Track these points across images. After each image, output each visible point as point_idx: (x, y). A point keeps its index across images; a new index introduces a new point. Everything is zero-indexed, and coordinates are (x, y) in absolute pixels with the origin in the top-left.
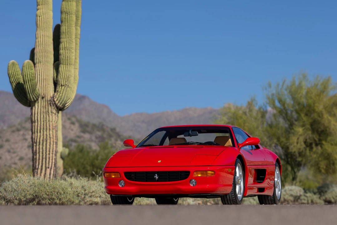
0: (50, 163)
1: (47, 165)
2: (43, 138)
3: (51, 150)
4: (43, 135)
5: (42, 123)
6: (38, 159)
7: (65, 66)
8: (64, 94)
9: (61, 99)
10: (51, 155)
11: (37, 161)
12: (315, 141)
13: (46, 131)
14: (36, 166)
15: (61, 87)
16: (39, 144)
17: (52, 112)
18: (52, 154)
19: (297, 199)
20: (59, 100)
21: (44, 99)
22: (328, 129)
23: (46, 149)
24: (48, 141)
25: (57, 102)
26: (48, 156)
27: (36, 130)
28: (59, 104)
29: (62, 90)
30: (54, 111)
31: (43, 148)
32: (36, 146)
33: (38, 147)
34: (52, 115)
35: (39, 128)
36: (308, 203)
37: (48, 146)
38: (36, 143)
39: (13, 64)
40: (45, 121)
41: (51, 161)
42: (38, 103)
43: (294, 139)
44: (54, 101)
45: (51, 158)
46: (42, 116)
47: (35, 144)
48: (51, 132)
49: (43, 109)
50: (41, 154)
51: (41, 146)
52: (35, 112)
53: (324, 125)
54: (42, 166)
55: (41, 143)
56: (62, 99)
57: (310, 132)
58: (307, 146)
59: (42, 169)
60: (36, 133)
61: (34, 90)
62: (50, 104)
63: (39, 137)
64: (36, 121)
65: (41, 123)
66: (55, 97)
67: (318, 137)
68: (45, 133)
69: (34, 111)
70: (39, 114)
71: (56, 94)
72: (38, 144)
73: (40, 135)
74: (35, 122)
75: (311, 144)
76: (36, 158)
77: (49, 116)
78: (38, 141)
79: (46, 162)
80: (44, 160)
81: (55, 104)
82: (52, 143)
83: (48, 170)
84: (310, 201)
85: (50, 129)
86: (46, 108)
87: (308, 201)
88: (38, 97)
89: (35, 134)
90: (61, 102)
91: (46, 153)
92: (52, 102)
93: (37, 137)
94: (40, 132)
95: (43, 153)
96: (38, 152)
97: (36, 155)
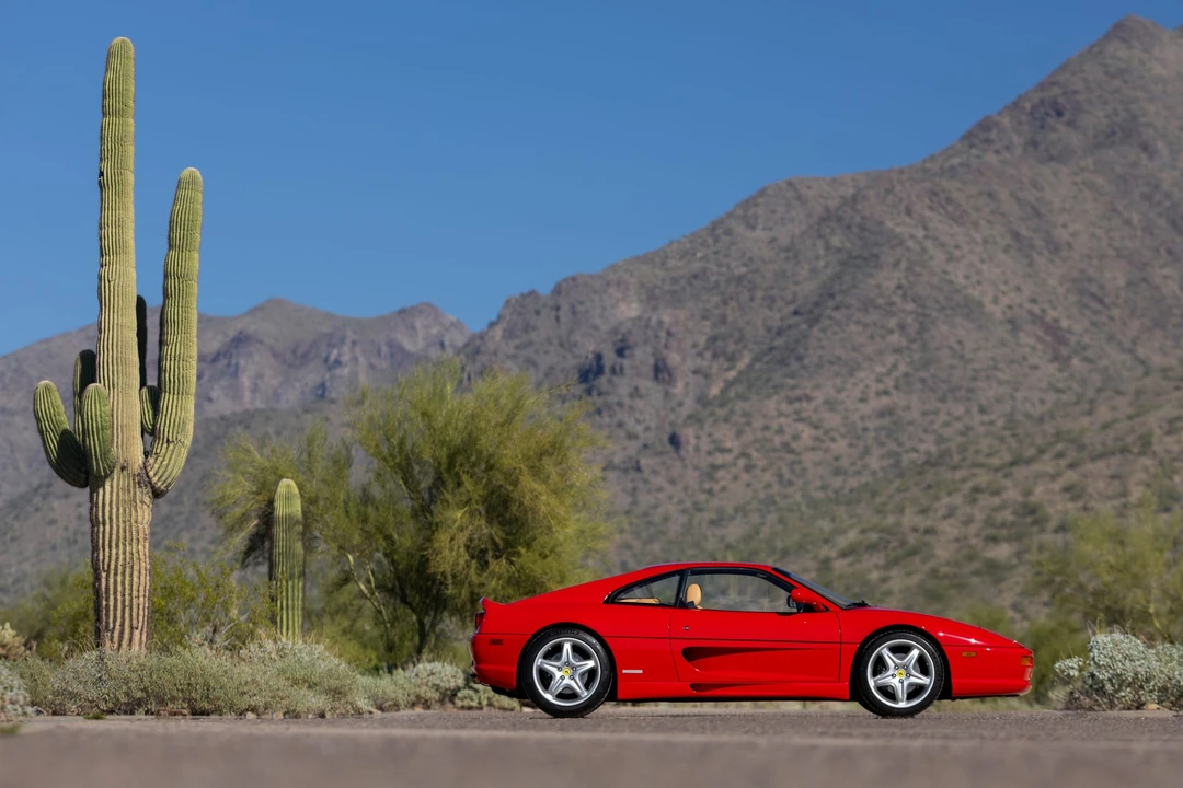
0: (141, 618)
1: (135, 622)
2: (125, 559)
3: (142, 588)
4: (124, 553)
5: (121, 525)
6: (111, 608)
7: (176, 397)
8: (172, 462)
9: (164, 472)
10: (142, 599)
11: (111, 613)
12: (495, 544)
13: (131, 544)
14: (107, 623)
15: (165, 445)
16: (116, 574)
17: (142, 502)
18: (144, 596)
19: (450, 696)
20: (160, 474)
21: (125, 472)
22: (530, 515)
23: (132, 586)
24: (136, 567)
25: (155, 479)
26: (135, 601)
27: (107, 542)
28: (159, 484)
29: (169, 453)
30: (147, 500)
31: (123, 584)
32: (108, 576)
33: (111, 580)
34: (142, 508)
35: (114, 537)
36: (481, 708)
37: (135, 579)
38: (108, 572)
39: (47, 388)
40: (128, 523)
41: (141, 612)
42: (112, 480)
43: (442, 538)
44: (148, 477)
45: (141, 607)
46: (121, 511)
47: (104, 575)
48: (141, 547)
49: (124, 494)
50: (119, 597)
51: (119, 578)
52: (104, 500)
53: (521, 504)
54: (122, 625)
55: (120, 572)
56: (168, 473)
57: (483, 522)
58: (473, 557)
59: (122, 632)
60: (107, 550)
61: (106, 453)
62: (139, 483)
63: (114, 558)
64: (108, 521)
65: (118, 526)
66: (149, 468)
67: (500, 533)
68: (128, 548)
69: (101, 497)
70: (114, 506)
71: (151, 460)
72: (112, 573)
73: (117, 554)
74: (104, 525)
75: (484, 552)
76: (107, 605)
77: (136, 511)
78: (112, 567)
79: (131, 615)
80: (127, 610)
81: (151, 483)
82: (143, 572)
83: (137, 633)
84: (485, 702)
85: (138, 540)
86: (129, 492)
87: (480, 703)
88: (114, 467)
89: (104, 550)
90: (164, 478)
91: (131, 595)
92: (143, 479)
93: (110, 557)
94: (117, 546)
95: (123, 595)
96: (111, 592)
97: (107, 599)
